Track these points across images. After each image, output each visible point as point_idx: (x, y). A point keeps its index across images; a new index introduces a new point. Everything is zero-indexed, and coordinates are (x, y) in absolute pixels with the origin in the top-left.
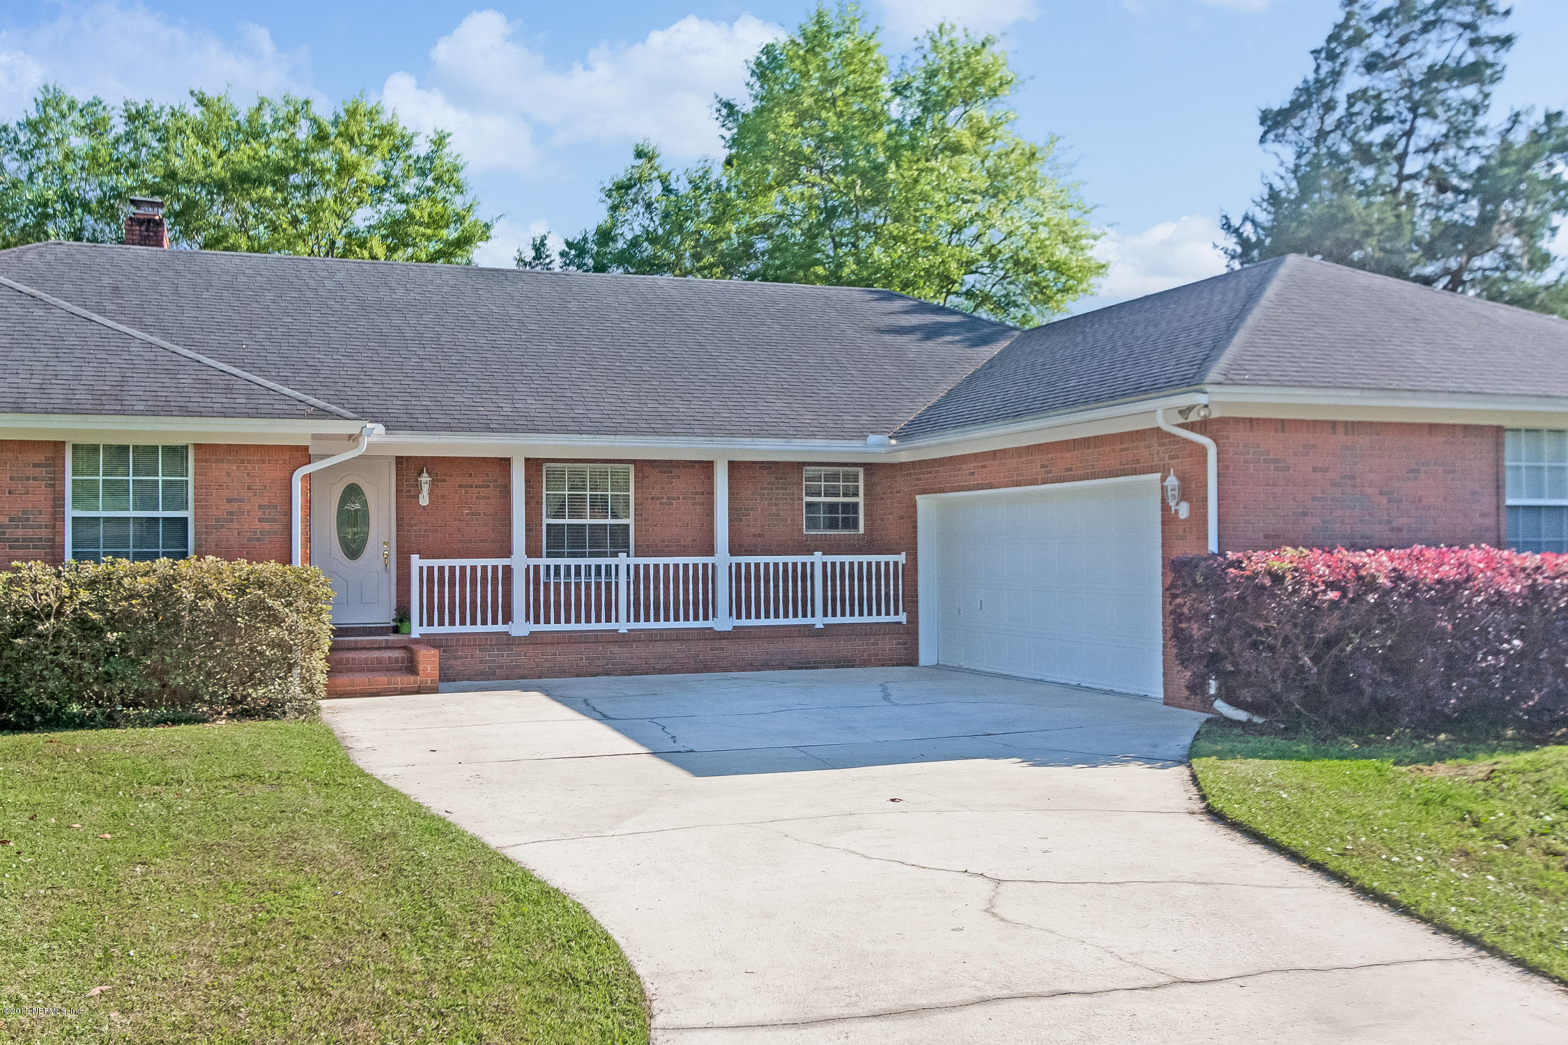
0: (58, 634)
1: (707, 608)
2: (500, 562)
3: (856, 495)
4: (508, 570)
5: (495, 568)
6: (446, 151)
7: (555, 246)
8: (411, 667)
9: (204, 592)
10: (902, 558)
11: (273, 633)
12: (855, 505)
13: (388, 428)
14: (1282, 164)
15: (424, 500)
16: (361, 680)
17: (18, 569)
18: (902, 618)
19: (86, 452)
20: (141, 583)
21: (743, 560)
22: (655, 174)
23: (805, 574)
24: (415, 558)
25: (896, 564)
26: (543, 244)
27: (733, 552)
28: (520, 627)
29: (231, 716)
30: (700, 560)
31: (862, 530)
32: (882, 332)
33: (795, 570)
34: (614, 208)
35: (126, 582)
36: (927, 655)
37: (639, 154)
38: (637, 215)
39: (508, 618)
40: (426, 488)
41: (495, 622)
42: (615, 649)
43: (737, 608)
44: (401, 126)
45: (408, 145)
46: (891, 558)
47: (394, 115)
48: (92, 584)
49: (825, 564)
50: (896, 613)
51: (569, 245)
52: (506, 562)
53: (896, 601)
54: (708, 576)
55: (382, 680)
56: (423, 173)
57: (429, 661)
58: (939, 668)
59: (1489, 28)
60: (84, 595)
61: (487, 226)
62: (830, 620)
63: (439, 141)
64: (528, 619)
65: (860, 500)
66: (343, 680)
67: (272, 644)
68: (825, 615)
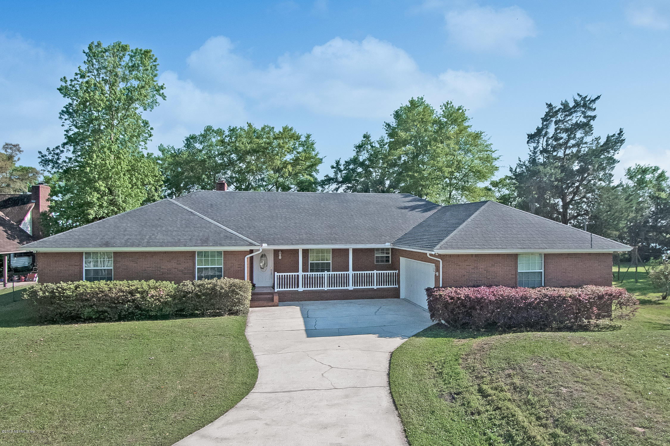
0: (192, 297)
1: (347, 284)
2: (296, 274)
3: (389, 254)
4: (298, 276)
5: (295, 275)
6: (310, 139)
7: (342, 162)
8: (272, 300)
9: (222, 288)
10: (397, 271)
11: (237, 297)
12: (389, 256)
13: (268, 244)
14: (531, 151)
15: (280, 258)
16: (261, 303)
17: (184, 282)
18: (397, 286)
19: (200, 253)
20: (209, 286)
21: (356, 272)
22: (369, 142)
23: (372, 276)
24: (276, 273)
25: (396, 273)
26: (339, 161)
27: (353, 271)
28: (301, 289)
29: (228, 314)
30: (345, 273)
31: (390, 263)
32: (402, 208)
33: (369, 275)
34: (358, 152)
35: (206, 285)
36: (402, 295)
37: (364, 137)
38: (365, 153)
39: (298, 287)
40: (280, 255)
41: (295, 288)
42: (324, 294)
43: (354, 284)
44: (297, 134)
45: (300, 138)
46: (394, 271)
47: (295, 131)
48: (199, 286)
49: (377, 273)
50: (396, 285)
51: (346, 162)
52: (297, 274)
53: (396, 282)
54: (347, 276)
55: (265, 304)
56: (303, 146)
57: (276, 298)
58: (405, 300)
59: (589, 113)
60: (197, 289)
61: (322, 159)
62: (378, 287)
63: (308, 137)
64: (303, 287)
65: (390, 255)
66: (256, 303)
67: (237, 299)
68: (377, 285)
